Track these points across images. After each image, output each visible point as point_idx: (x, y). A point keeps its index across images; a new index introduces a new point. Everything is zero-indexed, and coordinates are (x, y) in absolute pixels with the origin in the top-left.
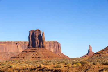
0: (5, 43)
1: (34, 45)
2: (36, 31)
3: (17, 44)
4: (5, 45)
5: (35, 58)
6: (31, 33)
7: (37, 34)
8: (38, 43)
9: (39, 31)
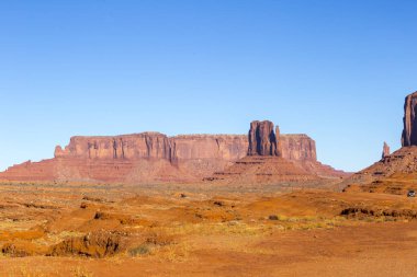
0: (192, 138)
1: (259, 151)
2: (264, 123)
3: (218, 140)
4: (191, 142)
5: (261, 177)
6: (255, 127)
7: (265, 129)
8: (268, 147)
9: (270, 124)
